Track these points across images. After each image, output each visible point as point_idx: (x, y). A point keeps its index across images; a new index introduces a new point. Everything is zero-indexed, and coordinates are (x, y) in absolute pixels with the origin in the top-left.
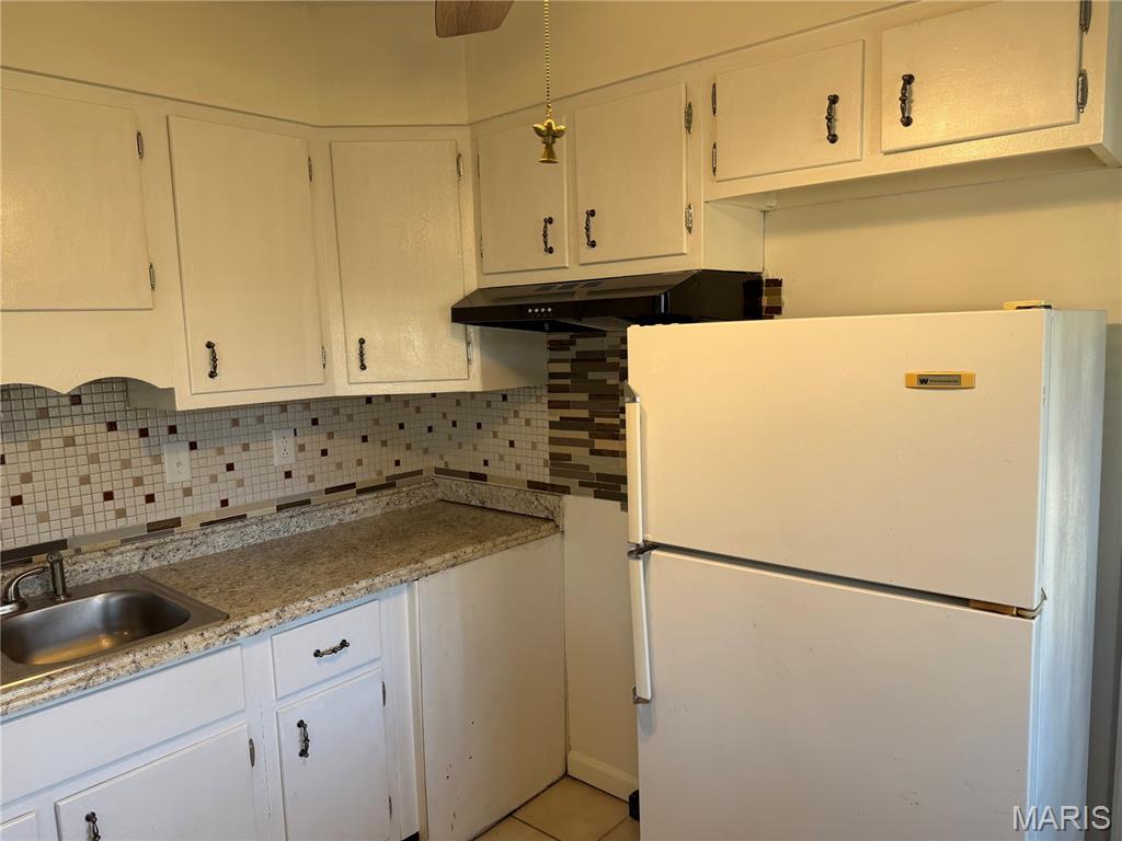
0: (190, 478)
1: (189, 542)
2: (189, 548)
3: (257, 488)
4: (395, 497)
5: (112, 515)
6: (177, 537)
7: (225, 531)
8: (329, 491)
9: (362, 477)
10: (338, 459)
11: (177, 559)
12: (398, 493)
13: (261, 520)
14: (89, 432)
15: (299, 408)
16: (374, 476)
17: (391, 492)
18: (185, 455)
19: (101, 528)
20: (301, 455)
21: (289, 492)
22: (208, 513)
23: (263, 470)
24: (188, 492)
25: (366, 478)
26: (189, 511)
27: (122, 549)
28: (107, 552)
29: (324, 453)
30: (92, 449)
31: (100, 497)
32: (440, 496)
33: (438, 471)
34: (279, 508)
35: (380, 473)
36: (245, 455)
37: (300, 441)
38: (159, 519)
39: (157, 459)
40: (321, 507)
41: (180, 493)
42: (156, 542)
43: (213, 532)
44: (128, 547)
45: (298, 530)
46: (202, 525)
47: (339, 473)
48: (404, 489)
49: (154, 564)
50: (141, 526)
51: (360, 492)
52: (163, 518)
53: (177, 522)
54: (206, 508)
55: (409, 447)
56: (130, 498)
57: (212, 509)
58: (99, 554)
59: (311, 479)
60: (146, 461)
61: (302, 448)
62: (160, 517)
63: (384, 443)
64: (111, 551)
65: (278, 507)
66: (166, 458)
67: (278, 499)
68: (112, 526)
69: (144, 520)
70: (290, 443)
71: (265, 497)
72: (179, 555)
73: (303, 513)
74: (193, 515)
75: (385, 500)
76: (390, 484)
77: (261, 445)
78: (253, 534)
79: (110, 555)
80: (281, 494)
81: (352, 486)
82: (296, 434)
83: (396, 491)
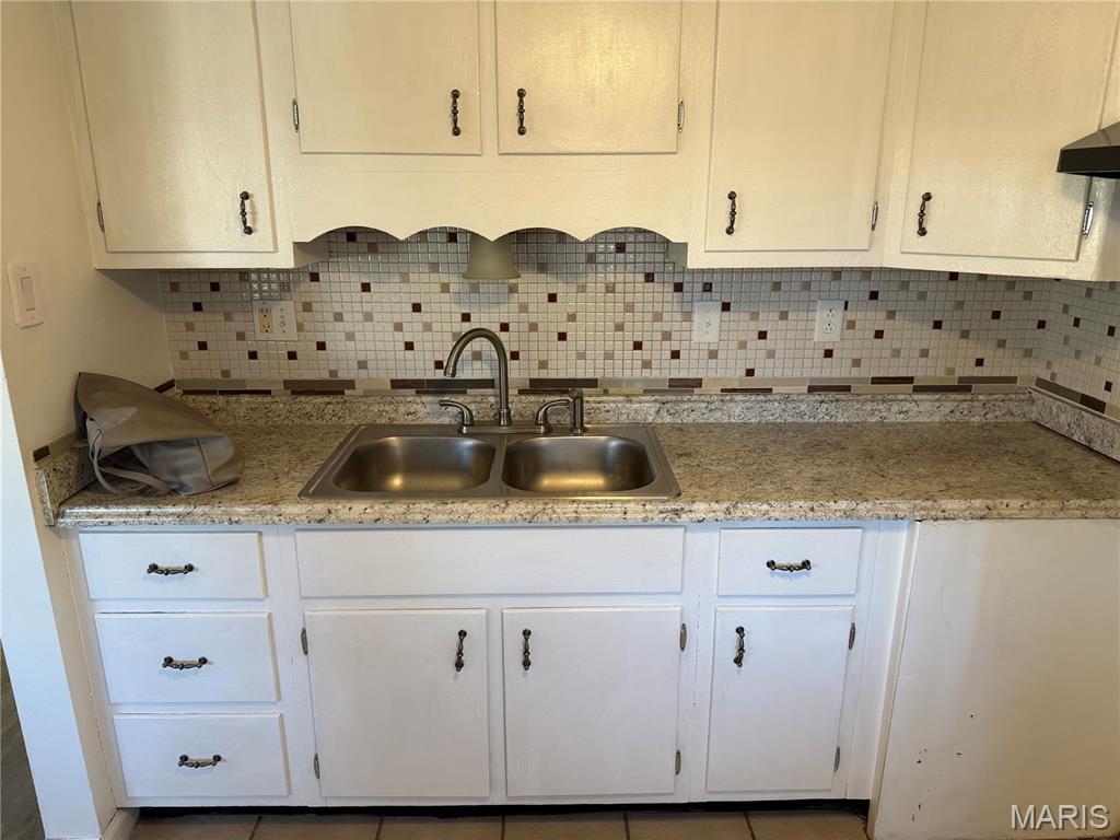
0: (717, 340)
1: (704, 405)
2: (704, 411)
3: (789, 363)
4: (965, 405)
5: (638, 364)
6: (695, 397)
7: (744, 402)
8: (877, 381)
9: (924, 372)
10: (896, 345)
11: (690, 420)
12: (972, 400)
13: (787, 398)
14: (629, 281)
15: (858, 276)
16: (941, 373)
17: (961, 397)
18: (715, 315)
19: (627, 374)
20: (849, 333)
21: (826, 374)
22: (731, 380)
23: (799, 344)
24: (713, 355)
25: (930, 373)
26: (712, 374)
27: (643, 398)
28: (629, 398)
29: (879, 334)
30: (629, 298)
31: (630, 345)
32: (1034, 416)
33: (1041, 383)
34: (811, 390)
35: (951, 371)
36: (782, 324)
37: (850, 315)
38: (681, 376)
39: (687, 316)
40: (863, 397)
41: (705, 354)
42: (674, 398)
43: (731, 401)
44: (648, 398)
45: (827, 418)
46: (722, 390)
47: (894, 361)
48: (981, 397)
49: (668, 419)
50: (663, 380)
51: (918, 389)
52: (685, 377)
53: (698, 383)
54: (730, 374)
55: (1001, 344)
56: (657, 351)
57: (736, 377)
58: (621, 398)
59: (857, 363)
60: (678, 316)
61: (851, 325)
62: (683, 375)
63: (965, 334)
64: (632, 398)
65: (810, 387)
66: (696, 316)
67: (812, 379)
68: (637, 374)
69: (667, 375)
70: (837, 317)
71: (797, 374)
72: (693, 416)
73: (837, 400)
74: (715, 379)
75: (949, 406)
76: (964, 386)
77: (803, 315)
78: (773, 412)
79: (631, 402)
80: (816, 374)
81: (909, 380)
82: (846, 308)
83: (968, 397)
